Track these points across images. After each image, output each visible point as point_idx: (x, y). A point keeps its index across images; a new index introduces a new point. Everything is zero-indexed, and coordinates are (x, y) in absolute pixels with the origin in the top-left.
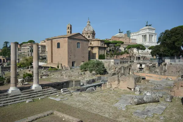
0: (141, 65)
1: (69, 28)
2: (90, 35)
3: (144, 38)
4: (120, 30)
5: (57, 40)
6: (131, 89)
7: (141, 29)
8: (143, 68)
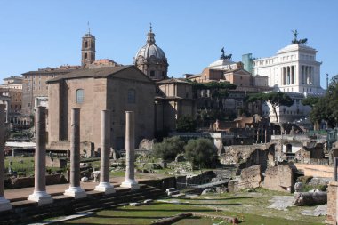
0: (289, 147)
1: (89, 43)
2: (155, 69)
3: (289, 75)
4: (223, 51)
5: (76, 83)
6: (285, 188)
7: (280, 51)
8: (294, 154)
